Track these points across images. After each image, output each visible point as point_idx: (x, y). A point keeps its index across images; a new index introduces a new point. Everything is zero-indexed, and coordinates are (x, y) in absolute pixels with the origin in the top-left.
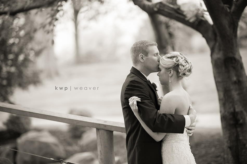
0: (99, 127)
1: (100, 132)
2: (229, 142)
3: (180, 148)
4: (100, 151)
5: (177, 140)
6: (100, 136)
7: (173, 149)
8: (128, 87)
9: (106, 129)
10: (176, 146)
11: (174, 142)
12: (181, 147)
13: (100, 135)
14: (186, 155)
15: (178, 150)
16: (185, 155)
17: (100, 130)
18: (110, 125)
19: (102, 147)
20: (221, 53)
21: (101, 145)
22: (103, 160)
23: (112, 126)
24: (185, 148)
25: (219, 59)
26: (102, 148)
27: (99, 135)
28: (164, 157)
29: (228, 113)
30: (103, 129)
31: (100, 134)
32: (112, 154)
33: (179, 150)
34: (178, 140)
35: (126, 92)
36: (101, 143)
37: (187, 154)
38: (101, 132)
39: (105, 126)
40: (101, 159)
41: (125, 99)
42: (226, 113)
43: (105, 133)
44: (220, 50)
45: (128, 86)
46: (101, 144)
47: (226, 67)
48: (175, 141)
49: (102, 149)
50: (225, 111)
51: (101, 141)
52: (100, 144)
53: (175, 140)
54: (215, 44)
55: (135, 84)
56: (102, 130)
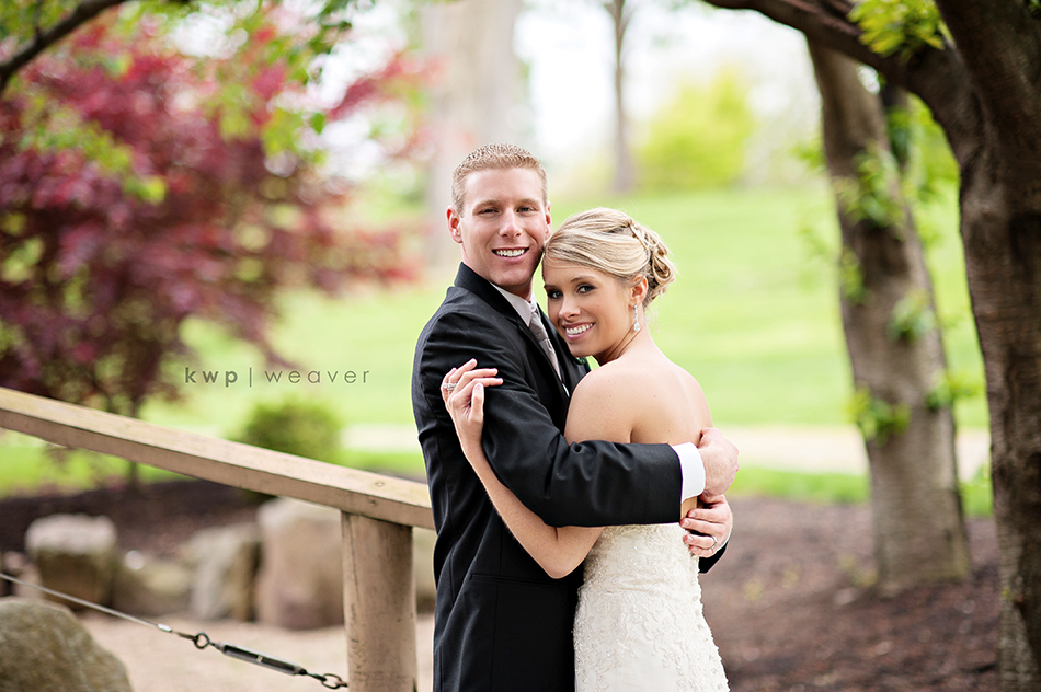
0: (349, 507)
1: (353, 525)
2: (1019, 580)
3: (649, 616)
4: (353, 609)
5: (639, 576)
6: (352, 543)
7: (618, 621)
8: (430, 344)
9: (377, 516)
10: (632, 609)
11: (627, 585)
12: (655, 613)
13: (352, 538)
14: (676, 648)
15: (644, 627)
16: (671, 649)
17: (352, 518)
18: (392, 501)
19: (357, 590)
20: (999, 191)
21: (357, 583)
22: (361, 643)
23: (400, 503)
24: (673, 615)
25: (987, 217)
26: (358, 596)
27: (349, 540)
28: (583, 648)
29: (1021, 454)
30: (363, 515)
31: (354, 536)
32: (399, 620)
33: (646, 625)
34: (647, 577)
35: (427, 364)
36: (354, 571)
37: (680, 644)
38: (359, 524)
39: (373, 502)
40: (353, 640)
41: (425, 392)
42: (1013, 456)
43: (374, 532)
44: (993, 179)
45: (433, 337)
46: (356, 577)
47: (1019, 256)
48: (630, 582)
49: (358, 600)
50: (1009, 448)
51: (355, 565)
52: (353, 576)
53: (630, 575)
54: (976, 154)
55: (460, 328)
56: (361, 518)
